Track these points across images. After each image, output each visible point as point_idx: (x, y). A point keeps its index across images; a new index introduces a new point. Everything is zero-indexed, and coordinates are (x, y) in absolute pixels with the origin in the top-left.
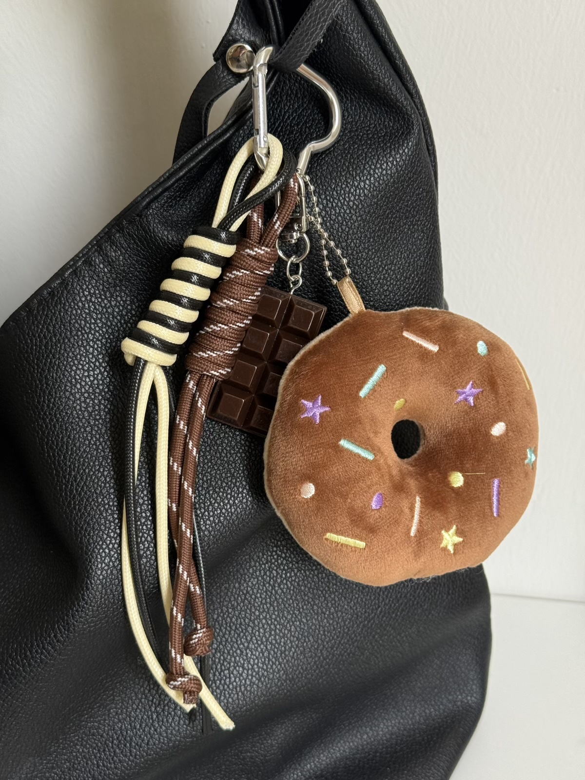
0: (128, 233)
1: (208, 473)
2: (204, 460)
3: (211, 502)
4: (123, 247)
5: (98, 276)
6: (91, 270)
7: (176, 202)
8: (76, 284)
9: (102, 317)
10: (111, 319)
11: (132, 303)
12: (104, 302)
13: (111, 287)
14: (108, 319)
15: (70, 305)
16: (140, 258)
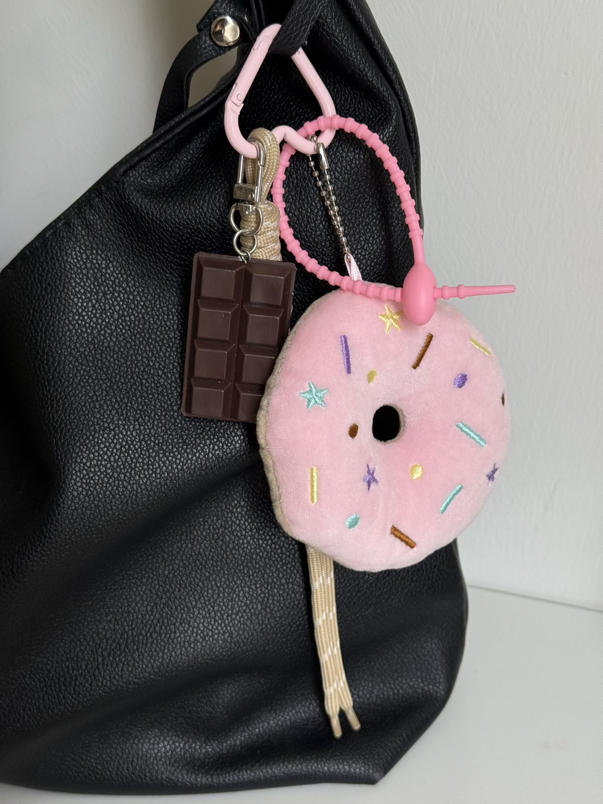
0: (107, 199)
1: (161, 436)
2: (158, 424)
3: (159, 465)
4: (100, 211)
5: (76, 238)
6: (69, 232)
7: (153, 172)
8: (54, 244)
9: (76, 277)
10: (85, 280)
11: (107, 267)
12: (79, 263)
13: (88, 250)
14: (82, 279)
15: (47, 263)
16: (117, 223)
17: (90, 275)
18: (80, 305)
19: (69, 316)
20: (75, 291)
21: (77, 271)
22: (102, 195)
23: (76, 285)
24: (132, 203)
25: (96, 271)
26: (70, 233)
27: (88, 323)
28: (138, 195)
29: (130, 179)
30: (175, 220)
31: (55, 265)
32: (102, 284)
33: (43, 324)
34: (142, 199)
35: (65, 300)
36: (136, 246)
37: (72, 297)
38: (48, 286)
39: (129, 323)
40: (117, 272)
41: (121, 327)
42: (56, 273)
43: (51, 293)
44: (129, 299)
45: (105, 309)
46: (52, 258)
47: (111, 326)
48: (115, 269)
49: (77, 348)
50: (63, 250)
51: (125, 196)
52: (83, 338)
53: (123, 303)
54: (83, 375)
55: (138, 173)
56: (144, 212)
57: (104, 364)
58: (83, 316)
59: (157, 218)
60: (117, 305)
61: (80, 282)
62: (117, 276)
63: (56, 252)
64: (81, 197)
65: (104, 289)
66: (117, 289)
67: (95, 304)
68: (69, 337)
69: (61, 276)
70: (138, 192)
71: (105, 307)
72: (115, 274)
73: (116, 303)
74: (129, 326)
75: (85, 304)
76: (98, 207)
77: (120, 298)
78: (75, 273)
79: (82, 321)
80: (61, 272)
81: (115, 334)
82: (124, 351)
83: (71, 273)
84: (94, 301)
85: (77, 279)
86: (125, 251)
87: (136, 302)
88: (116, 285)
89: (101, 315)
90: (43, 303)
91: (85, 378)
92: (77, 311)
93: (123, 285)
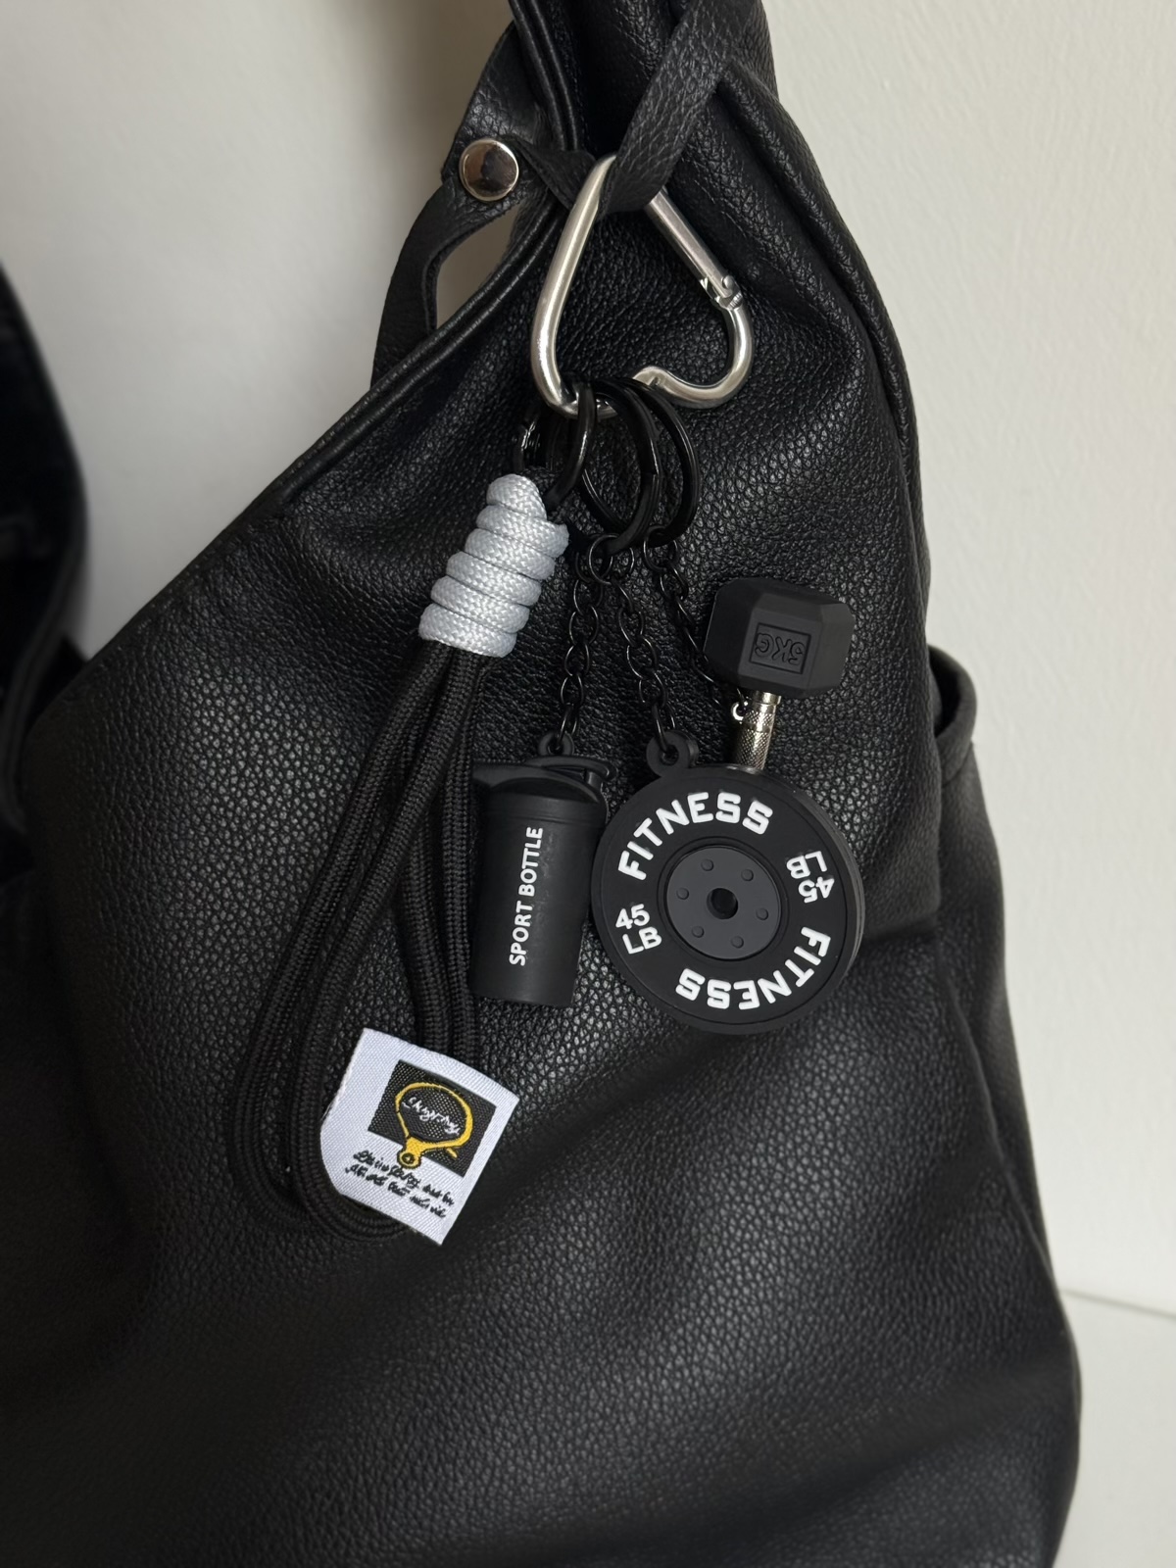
4: (247, 579)
5: (199, 634)
6: (184, 621)
7: (354, 490)
8: (154, 648)
9: (202, 716)
10: (221, 720)
11: (267, 689)
12: (207, 685)
13: (225, 657)
14: (214, 720)
15: (142, 690)
16: (282, 599)
17: (230, 709)
18: (212, 772)
19: (192, 799)
20: (202, 744)
21: (204, 702)
22: (248, 546)
23: (202, 732)
24: (313, 559)
25: (243, 699)
26: (186, 624)
27: (230, 810)
28: (324, 542)
29: (306, 508)
30: (402, 590)
31: (158, 692)
32: (256, 727)
33: (139, 817)
34: (334, 551)
35: (181, 763)
36: (323, 645)
37: (196, 757)
38: (145, 736)
39: (315, 805)
40: (287, 698)
41: (299, 813)
42: (162, 708)
43: (153, 752)
44: (312, 753)
45: (264, 778)
46: (152, 678)
47: (278, 814)
48: (282, 693)
49: (211, 865)
50: (173, 661)
51: (297, 545)
52: (223, 841)
53: (302, 765)
54: (226, 922)
55: (322, 494)
56: (338, 577)
57: (269, 895)
58: (220, 797)
59: (366, 589)
60: (289, 769)
61: (212, 726)
62: (287, 706)
63: (161, 665)
64: (207, 548)
65: (262, 736)
66: (289, 734)
67: (245, 768)
68: (194, 841)
69: (171, 715)
70: (325, 535)
71: (265, 773)
72: (282, 704)
73: (287, 764)
74: (316, 810)
75: (223, 771)
76: (243, 570)
77: (296, 754)
78: (200, 707)
79: (219, 806)
80: (171, 705)
81: (286, 828)
82: (307, 865)
83: (191, 708)
84: (242, 764)
85: (204, 721)
86: (301, 655)
87: (328, 759)
88: (284, 726)
89: (258, 792)
90: (136, 772)
91: (229, 928)
92: (208, 786)
93: (301, 726)
